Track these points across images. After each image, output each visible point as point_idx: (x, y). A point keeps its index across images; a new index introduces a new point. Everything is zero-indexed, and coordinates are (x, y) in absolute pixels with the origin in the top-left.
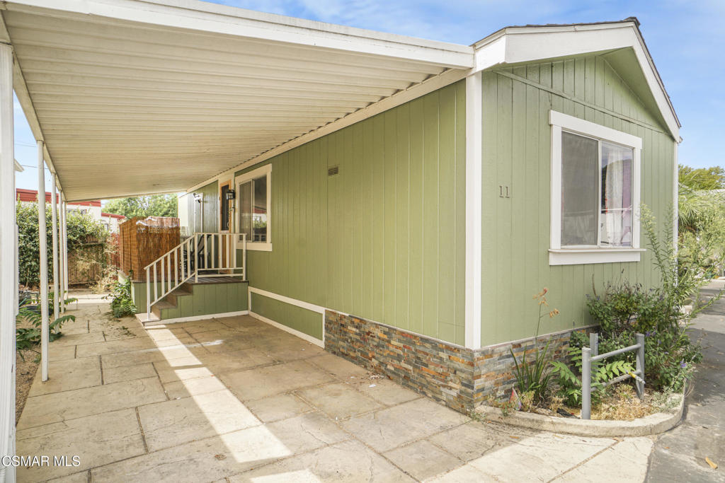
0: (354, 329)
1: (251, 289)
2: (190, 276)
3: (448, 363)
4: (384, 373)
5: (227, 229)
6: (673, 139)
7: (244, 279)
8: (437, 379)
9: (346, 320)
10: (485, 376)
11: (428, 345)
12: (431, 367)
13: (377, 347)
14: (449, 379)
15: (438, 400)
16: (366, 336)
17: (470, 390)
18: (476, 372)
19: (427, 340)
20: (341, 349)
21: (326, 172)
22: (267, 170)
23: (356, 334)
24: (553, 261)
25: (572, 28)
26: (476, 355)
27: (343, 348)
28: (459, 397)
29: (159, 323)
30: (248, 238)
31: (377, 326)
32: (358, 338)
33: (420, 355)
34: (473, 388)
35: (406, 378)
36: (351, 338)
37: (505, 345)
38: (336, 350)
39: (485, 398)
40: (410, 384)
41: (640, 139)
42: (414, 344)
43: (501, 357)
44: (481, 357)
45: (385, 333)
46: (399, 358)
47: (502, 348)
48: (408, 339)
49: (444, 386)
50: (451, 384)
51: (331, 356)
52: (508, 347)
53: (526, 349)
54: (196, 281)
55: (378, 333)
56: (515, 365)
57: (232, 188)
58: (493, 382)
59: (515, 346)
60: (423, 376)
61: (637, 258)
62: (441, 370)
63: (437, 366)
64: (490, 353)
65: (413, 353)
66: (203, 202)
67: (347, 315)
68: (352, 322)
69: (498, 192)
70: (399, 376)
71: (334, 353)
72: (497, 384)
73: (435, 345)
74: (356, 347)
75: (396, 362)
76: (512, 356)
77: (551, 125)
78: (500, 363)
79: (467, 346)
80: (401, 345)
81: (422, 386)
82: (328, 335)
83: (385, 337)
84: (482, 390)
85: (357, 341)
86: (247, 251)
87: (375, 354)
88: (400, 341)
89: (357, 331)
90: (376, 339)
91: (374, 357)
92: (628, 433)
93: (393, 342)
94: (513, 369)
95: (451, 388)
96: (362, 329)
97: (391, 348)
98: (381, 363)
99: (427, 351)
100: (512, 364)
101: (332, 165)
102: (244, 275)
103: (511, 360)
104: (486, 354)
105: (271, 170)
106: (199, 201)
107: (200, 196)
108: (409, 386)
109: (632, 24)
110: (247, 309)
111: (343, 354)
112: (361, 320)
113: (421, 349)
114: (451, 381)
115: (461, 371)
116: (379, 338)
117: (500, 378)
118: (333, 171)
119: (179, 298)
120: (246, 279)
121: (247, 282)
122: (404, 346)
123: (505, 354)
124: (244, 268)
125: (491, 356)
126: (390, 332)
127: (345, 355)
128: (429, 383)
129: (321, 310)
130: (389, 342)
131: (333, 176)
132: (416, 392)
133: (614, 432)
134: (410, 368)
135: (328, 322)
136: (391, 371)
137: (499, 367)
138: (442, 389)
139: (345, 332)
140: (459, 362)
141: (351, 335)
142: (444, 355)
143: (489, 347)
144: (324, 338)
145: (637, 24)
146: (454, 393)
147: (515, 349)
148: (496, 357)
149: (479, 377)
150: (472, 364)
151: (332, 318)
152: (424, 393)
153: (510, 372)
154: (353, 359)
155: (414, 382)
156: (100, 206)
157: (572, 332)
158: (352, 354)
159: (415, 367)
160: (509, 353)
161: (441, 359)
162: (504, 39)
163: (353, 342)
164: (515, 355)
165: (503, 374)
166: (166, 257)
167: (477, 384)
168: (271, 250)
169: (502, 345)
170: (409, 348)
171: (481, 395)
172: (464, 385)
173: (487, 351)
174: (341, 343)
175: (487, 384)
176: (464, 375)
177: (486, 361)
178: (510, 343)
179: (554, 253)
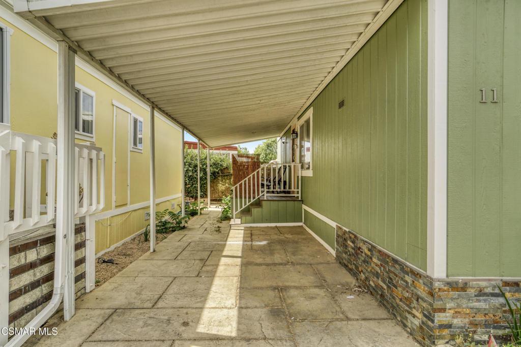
0: (351, 244)
1: (304, 207)
2: (260, 195)
3: (412, 288)
4: (368, 288)
5: (294, 161)
8: (404, 303)
9: (347, 235)
10: (452, 311)
11: (397, 266)
12: (400, 289)
13: (364, 262)
14: (412, 305)
15: (405, 326)
16: (357, 251)
17: (430, 323)
18: (438, 304)
19: (395, 261)
20: (344, 261)
22: (310, 113)
23: (353, 248)
26: (437, 285)
27: (345, 259)
28: (421, 327)
29: (240, 226)
30: (302, 167)
31: (365, 242)
32: (353, 251)
33: (392, 275)
34: (433, 321)
35: (382, 296)
36: (349, 251)
37: (489, 280)
39: (453, 337)
40: (385, 303)
42: (388, 263)
43: (481, 293)
44: (446, 288)
45: (369, 250)
46: (377, 275)
48: (383, 256)
49: (409, 313)
50: (414, 311)
51: (338, 265)
52: (493, 283)
54: (265, 199)
55: (365, 249)
56: (507, 308)
57: (297, 130)
58: (467, 320)
59: (506, 284)
60: (394, 298)
62: (406, 295)
63: (404, 289)
64: (461, 285)
65: (387, 273)
66: (286, 143)
67: (347, 230)
68: (350, 238)
70: (378, 293)
71: (340, 263)
72: (474, 324)
74: (352, 260)
75: (375, 279)
76: (503, 295)
78: (479, 301)
79: (429, 273)
80: (379, 263)
81: (393, 307)
82: (337, 247)
83: (369, 253)
84: (449, 326)
85: (353, 254)
86: (302, 177)
87: (363, 269)
88: (379, 259)
89: (353, 246)
90: (363, 255)
91: (362, 271)
93: (375, 260)
94: (505, 312)
96: (356, 244)
97: (373, 265)
99: (397, 272)
100: (502, 305)
102: (299, 195)
105: (312, 112)
107: (285, 139)
111: (345, 264)
112: (355, 236)
113: (392, 269)
114: (414, 308)
115: (424, 300)
116: (366, 254)
118: (341, 104)
119: (253, 209)
120: (301, 198)
121: (302, 201)
122: (381, 265)
123: (489, 290)
124: (300, 190)
125: (464, 290)
126: (372, 249)
127: (346, 266)
128: (398, 305)
129: (334, 224)
130: (371, 258)
134: (385, 287)
135: (338, 236)
136: (372, 287)
137: (477, 305)
138: (407, 315)
139: (346, 246)
140: (422, 291)
141: (350, 249)
142: (409, 279)
143: (460, 279)
144: (336, 249)
146: (417, 322)
147: (508, 288)
148: (472, 292)
149: (443, 310)
150: (432, 294)
151: (340, 233)
152: (395, 315)
153: (499, 314)
154: (350, 270)
158: (350, 266)
159: (388, 287)
160: (497, 291)
161: (407, 282)
163: (350, 255)
164: (508, 295)
165: (486, 314)
166: (246, 181)
167: (440, 318)
168: (312, 176)
169: (486, 279)
170: (384, 267)
171: (446, 332)
172: (425, 315)
173: (457, 283)
174: (344, 255)
175: (457, 322)
176: (424, 305)
177: (455, 294)
178: (497, 279)
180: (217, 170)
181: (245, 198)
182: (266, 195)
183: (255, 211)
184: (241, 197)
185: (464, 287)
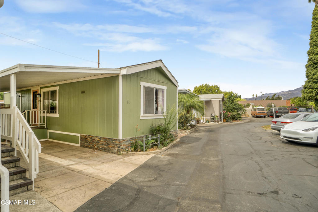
0: (90, 139)
1: (49, 131)
4: (99, 149)
5: (36, 108)
6: (176, 86)
8: (112, 148)
9: (87, 137)
11: (110, 140)
12: (111, 145)
13: (97, 143)
15: (112, 153)
16: (93, 140)
17: (120, 149)
18: (121, 144)
20: (86, 146)
21: (81, 92)
22: (57, 88)
24: (141, 118)
25: (144, 64)
26: (121, 140)
27: (86, 145)
28: (117, 151)
30: (48, 112)
31: (97, 137)
32: (91, 141)
33: (108, 143)
35: (105, 149)
38: (84, 146)
39: (123, 150)
41: (166, 87)
42: (107, 140)
43: (127, 141)
45: (99, 139)
46: (103, 144)
47: (128, 139)
48: (105, 139)
49: (114, 149)
50: (115, 148)
51: (82, 148)
53: (134, 139)
55: (97, 139)
57: (39, 93)
59: (131, 138)
60: (109, 148)
62: (113, 145)
66: (22, 97)
67: (88, 135)
68: (90, 137)
69: (127, 102)
70: (103, 149)
71: (83, 147)
72: (126, 147)
73: (112, 139)
74: (91, 144)
75: (102, 146)
76: (130, 141)
77: (141, 85)
79: (119, 138)
80: (103, 141)
81: (109, 150)
82: (81, 142)
83: (99, 140)
84: (123, 148)
85: (91, 142)
86: (47, 117)
88: (103, 140)
89: (91, 139)
90: (97, 141)
91: (96, 146)
93: (101, 141)
94: (131, 144)
95: (115, 149)
96: (92, 139)
97: (101, 142)
98: (98, 147)
99: (110, 141)
101: (82, 90)
102: (45, 126)
105: (58, 88)
106: (20, 96)
107: (20, 94)
108: (106, 151)
109: (160, 61)
110: (47, 138)
112: (92, 136)
113: (109, 141)
115: (118, 144)
116: (97, 140)
117: (127, 146)
118: (83, 92)
121: (47, 128)
124: (46, 123)
125: (125, 141)
126: (100, 138)
127: (87, 147)
128: (110, 149)
129: (79, 135)
130: (100, 141)
131: (83, 94)
132: (107, 152)
133: (148, 153)
134: (106, 146)
135: (81, 138)
136: (101, 149)
137: (127, 143)
138: (114, 150)
139: (87, 140)
140: (117, 143)
141: (89, 141)
142: (114, 142)
143: (124, 139)
144: (80, 143)
145: (162, 61)
146: (116, 150)
148: (126, 141)
149: (122, 145)
150: (120, 142)
151: (83, 137)
152: (109, 152)
154: (90, 148)
155: (107, 150)
157: (146, 135)
158: (89, 146)
159: (107, 146)
161: (113, 143)
162: (126, 69)
163: (89, 143)
167: (121, 147)
168: (58, 116)
169: (128, 138)
170: (105, 142)
171: (122, 150)
172: (118, 148)
174: (86, 144)
175: (124, 147)
176: (118, 145)
177: (123, 142)
179: (141, 116)
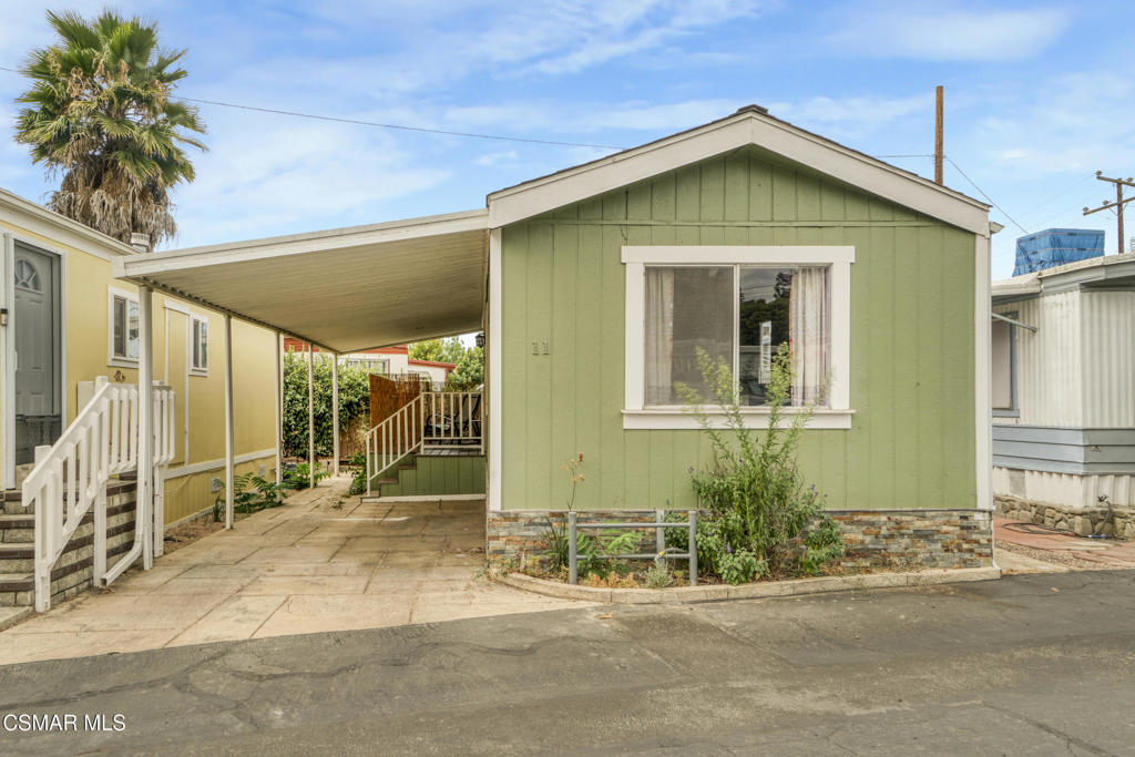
2: (414, 446)
6: (969, 232)
7: (483, 453)
10: (504, 539)
18: (492, 533)
24: (628, 424)
26: (492, 515)
29: (377, 500)
37: (538, 512)
41: (853, 248)
43: (531, 523)
44: (498, 518)
47: (532, 515)
52: (542, 514)
54: (422, 453)
56: (553, 536)
58: (517, 547)
59: (553, 515)
61: (847, 424)
64: (512, 516)
69: (531, 349)
76: (550, 525)
77: (625, 264)
78: (529, 530)
84: (502, 552)
92: (585, 596)
94: (551, 539)
100: (549, 534)
103: (549, 529)
104: (505, 517)
109: (753, 115)
117: (530, 545)
119: (400, 472)
123: (538, 520)
125: (515, 520)
137: (526, 533)
143: (513, 510)
145: (762, 112)
147: (554, 518)
148: (522, 522)
149: (497, 538)
150: (487, 525)
153: (546, 541)
156: (407, 353)
160: (545, 521)
164: (555, 524)
165: (535, 542)
166: (388, 422)
167: (495, 545)
169: (535, 511)
171: (499, 557)
173: (509, 513)
175: (509, 548)
177: (507, 524)
178: (546, 510)
179: (630, 415)
180: (356, 400)
181: (388, 453)
182: (423, 447)
183: (406, 474)
184: (380, 453)
185: (516, 518)
